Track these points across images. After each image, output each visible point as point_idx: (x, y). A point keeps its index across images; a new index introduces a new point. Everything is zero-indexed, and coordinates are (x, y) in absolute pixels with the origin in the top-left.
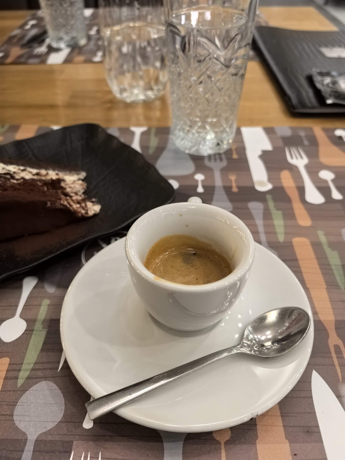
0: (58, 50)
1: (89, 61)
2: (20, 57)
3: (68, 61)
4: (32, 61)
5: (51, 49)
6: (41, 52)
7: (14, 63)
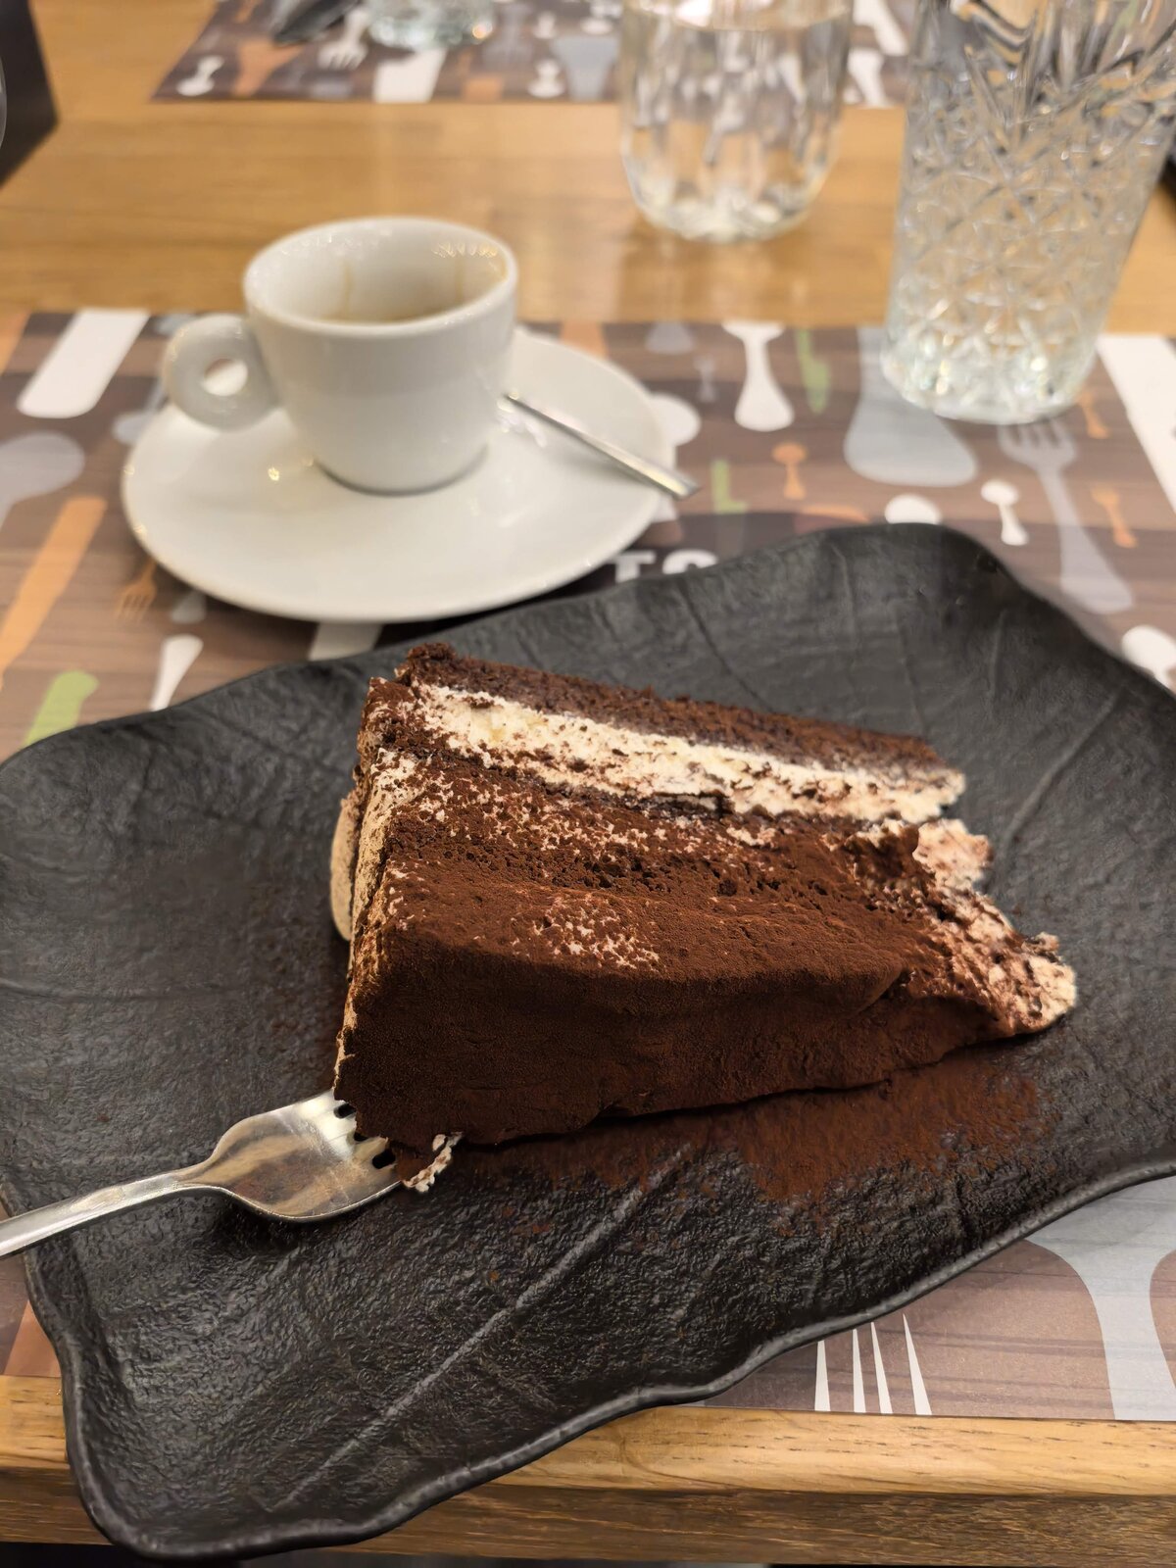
0: (401, 53)
1: (518, 94)
2: (280, 73)
3: (446, 90)
4: (322, 88)
5: (377, 52)
6: (345, 58)
7: (262, 95)
